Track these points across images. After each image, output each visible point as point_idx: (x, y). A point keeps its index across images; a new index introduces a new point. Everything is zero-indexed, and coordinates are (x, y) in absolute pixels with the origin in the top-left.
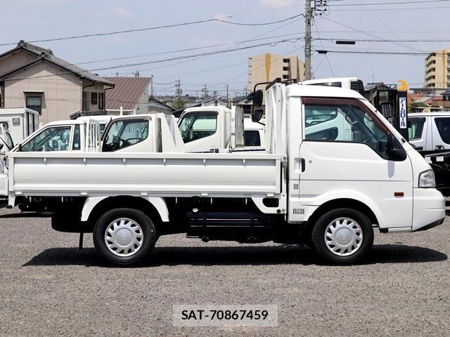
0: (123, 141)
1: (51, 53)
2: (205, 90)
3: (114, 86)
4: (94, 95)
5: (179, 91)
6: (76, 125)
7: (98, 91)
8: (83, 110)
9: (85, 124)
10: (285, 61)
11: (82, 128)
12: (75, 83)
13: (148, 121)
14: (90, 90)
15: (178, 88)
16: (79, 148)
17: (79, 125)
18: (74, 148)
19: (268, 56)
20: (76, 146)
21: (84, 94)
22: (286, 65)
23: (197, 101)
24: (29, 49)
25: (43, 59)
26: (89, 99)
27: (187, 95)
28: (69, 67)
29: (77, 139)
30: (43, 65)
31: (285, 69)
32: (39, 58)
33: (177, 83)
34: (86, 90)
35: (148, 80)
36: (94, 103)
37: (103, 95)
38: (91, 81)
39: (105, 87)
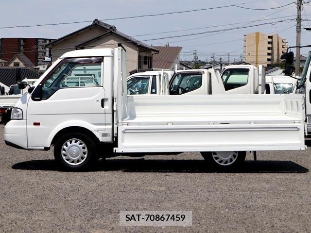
1: (115, 28)
2: (213, 57)
3: (158, 52)
4: (145, 58)
5: (196, 58)
6: (153, 76)
7: (148, 55)
8: (138, 68)
9: (160, 75)
10: (269, 37)
12: (134, 49)
13: (202, 74)
14: (144, 54)
15: (195, 55)
16: (155, 93)
17: (155, 76)
18: (152, 93)
19: (257, 34)
20: (154, 91)
21: (140, 57)
22: (270, 40)
23: (207, 64)
24: (101, 25)
25: (111, 32)
26: (143, 60)
27: (200, 61)
28: (129, 38)
29: (154, 86)
30: (111, 37)
31: (269, 43)
32: (108, 31)
33: (195, 52)
34: (141, 54)
35: (179, 49)
36: (145, 63)
37: (151, 58)
38: (145, 47)
39: (153, 52)
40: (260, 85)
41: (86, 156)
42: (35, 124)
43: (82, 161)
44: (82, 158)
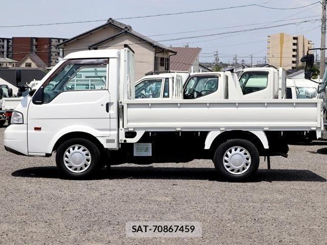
0: (197, 92)
1: (130, 27)
3: (176, 53)
4: (162, 59)
5: (217, 59)
6: (166, 78)
7: (165, 56)
8: (155, 70)
9: (173, 78)
10: (294, 38)
11: (170, 81)
12: (149, 50)
13: (218, 77)
14: (160, 55)
15: (216, 57)
16: (168, 96)
17: (168, 78)
18: (164, 96)
19: (282, 35)
20: (166, 94)
21: (156, 58)
22: (295, 41)
24: (116, 25)
25: (126, 32)
26: (159, 61)
27: (221, 62)
28: (145, 38)
29: (166, 90)
30: (126, 37)
31: (294, 44)
32: (123, 31)
33: (216, 53)
34: (157, 55)
35: (199, 50)
36: (162, 65)
37: (168, 60)
38: (161, 48)
39: (170, 54)
40: (280, 89)
41: (89, 163)
42: (36, 129)
43: (86, 168)
44: (86, 165)
